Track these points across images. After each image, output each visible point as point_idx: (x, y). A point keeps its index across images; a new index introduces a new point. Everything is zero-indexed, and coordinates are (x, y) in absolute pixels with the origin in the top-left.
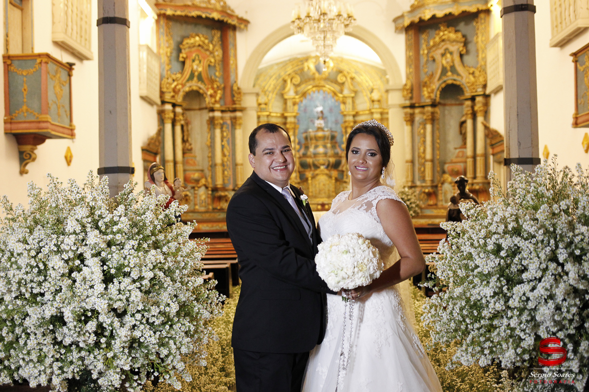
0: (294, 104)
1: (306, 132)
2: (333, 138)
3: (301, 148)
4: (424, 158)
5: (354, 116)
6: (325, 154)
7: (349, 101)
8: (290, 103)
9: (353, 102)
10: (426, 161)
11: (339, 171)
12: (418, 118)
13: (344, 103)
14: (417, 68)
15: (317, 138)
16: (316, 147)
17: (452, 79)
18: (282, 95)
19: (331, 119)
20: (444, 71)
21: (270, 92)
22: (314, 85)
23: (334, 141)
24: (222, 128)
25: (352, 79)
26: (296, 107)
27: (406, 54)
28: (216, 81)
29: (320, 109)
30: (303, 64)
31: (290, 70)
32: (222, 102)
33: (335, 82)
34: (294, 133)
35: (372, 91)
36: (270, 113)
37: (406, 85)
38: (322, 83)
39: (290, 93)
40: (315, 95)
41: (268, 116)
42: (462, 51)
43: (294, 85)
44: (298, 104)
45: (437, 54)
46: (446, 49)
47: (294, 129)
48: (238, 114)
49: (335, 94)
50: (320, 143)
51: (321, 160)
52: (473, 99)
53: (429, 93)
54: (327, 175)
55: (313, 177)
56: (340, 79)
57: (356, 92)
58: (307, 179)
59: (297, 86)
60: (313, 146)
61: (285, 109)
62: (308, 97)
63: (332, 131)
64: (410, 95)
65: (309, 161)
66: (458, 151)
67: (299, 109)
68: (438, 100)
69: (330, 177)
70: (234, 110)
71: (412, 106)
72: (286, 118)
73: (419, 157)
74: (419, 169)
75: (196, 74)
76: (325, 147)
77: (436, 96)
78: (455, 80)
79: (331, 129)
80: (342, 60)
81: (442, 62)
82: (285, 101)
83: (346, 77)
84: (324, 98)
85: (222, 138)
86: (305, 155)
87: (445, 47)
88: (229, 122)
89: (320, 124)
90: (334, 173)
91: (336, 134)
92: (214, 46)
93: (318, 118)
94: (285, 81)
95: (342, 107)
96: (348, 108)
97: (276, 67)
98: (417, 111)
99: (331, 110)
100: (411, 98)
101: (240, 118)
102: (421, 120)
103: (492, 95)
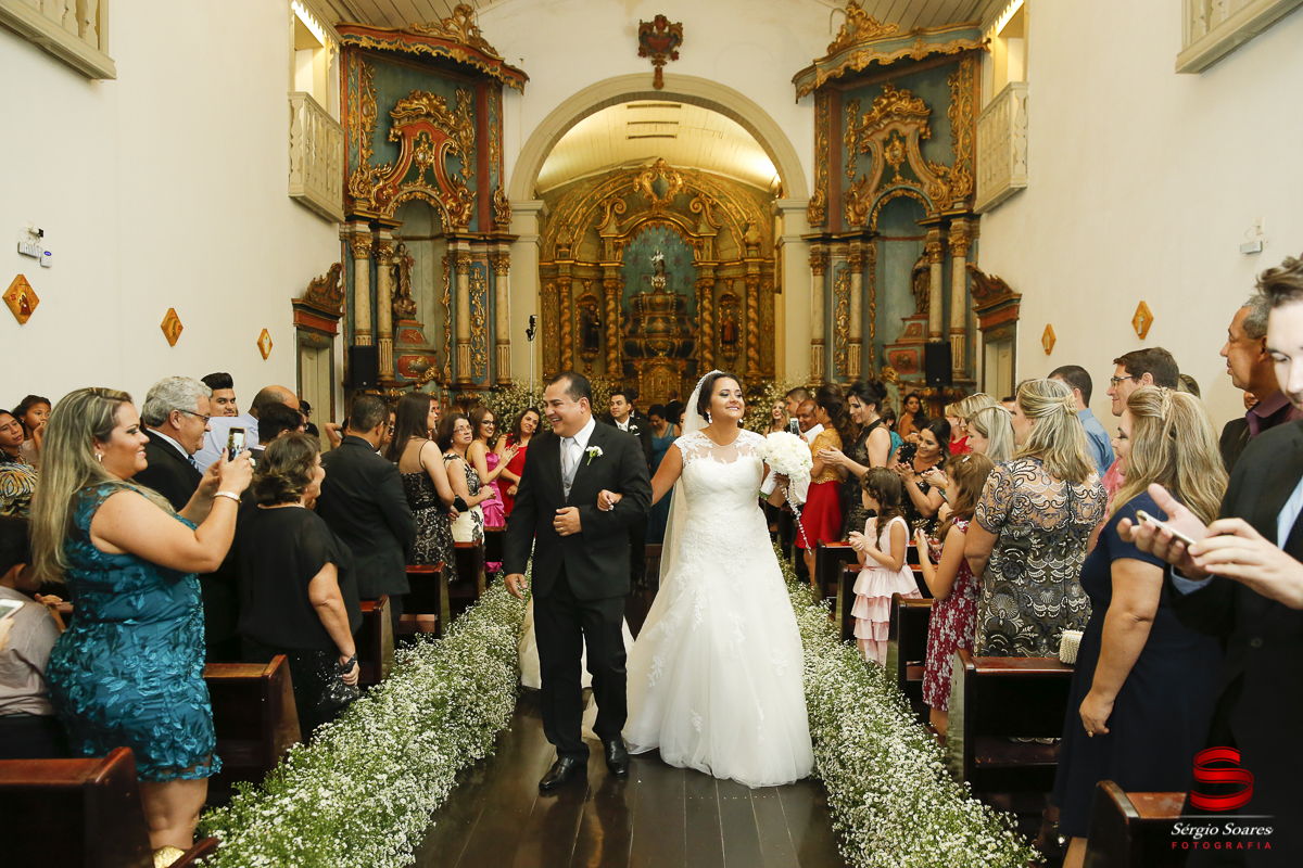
0: (617, 247)
1: (636, 295)
2: (680, 305)
3: (626, 320)
4: (847, 335)
5: (716, 270)
6: (667, 332)
7: (708, 244)
8: (609, 247)
9: (715, 246)
10: (850, 341)
11: (687, 360)
12: (837, 261)
13: (700, 248)
14: (836, 168)
15: (653, 306)
16: (653, 320)
17: (901, 189)
18: (597, 232)
19: (678, 275)
20: (888, 173)
21: (576, 226)
22: (650, 215)
23: (681, 312)
24: (470, 273)
25: (714, 207)
26: (619, 254)
27: (816, 143)
28: (462, 185)
29: (659, 257)
30: (632, 181)
31: (609, 190)
32: (474, 225)
33: (686, 212)
34: (616, 295)
35: (746, 228)
36: (576, 261)
37: (815, 199)
38: (664, 213)
39: (611, 230)
40: (653, 234)
41: (572, 266)
42: (925, 133)
43: (616, 214)
44: (622, 247)
45: (875, 141)
46: (895, 131)
47: (616, 289)
48: (503, 248)
49: (685, 232)
50: (659, 314)
51: (660, 341)
52: (945, 224)
53: (857, 214)
54: (668, 366)
55: (646, 370)
56: (694, 206)
57: (719, 230)
58: (636, 374)
59: (620, 217)
60: (647, 318)
61: (602, 257)
62: (641, 237)
63: (678, 295)
64: (822, 219)
65: (641, 342)
66: (908, 323)
67: (624, 258)
68: (874, 227)
69: (674, 370)
70: (495, 241)
71: (826, 239)
72: (602, 270)
73: (837, 333)
74: (837, 356)
75: (422, 169)
76: (666, 320)
77: (871, 221)
78: (908, 190)
79: (677, 291)
80: (697, 175)
81: (883, 156)
82: (601, 243)
83: (704, 205)
84: (667, 240)
85: (472, 292)
86: (633, 333)
87: (891, 127)
88: (485, 262)
89: (659, 282)
90: (681, 364)
91: (685, 300)
92: (459, 120)
93: (656, 274)
94: (602, 209)
95: (696, 253)
96: (704, 257)
97: (587, 185)
98: (834, 248)
99: (677, 261)
100: (824, 225)
101: (506, 255)
102: (842, 265)
103: (984, 216)
